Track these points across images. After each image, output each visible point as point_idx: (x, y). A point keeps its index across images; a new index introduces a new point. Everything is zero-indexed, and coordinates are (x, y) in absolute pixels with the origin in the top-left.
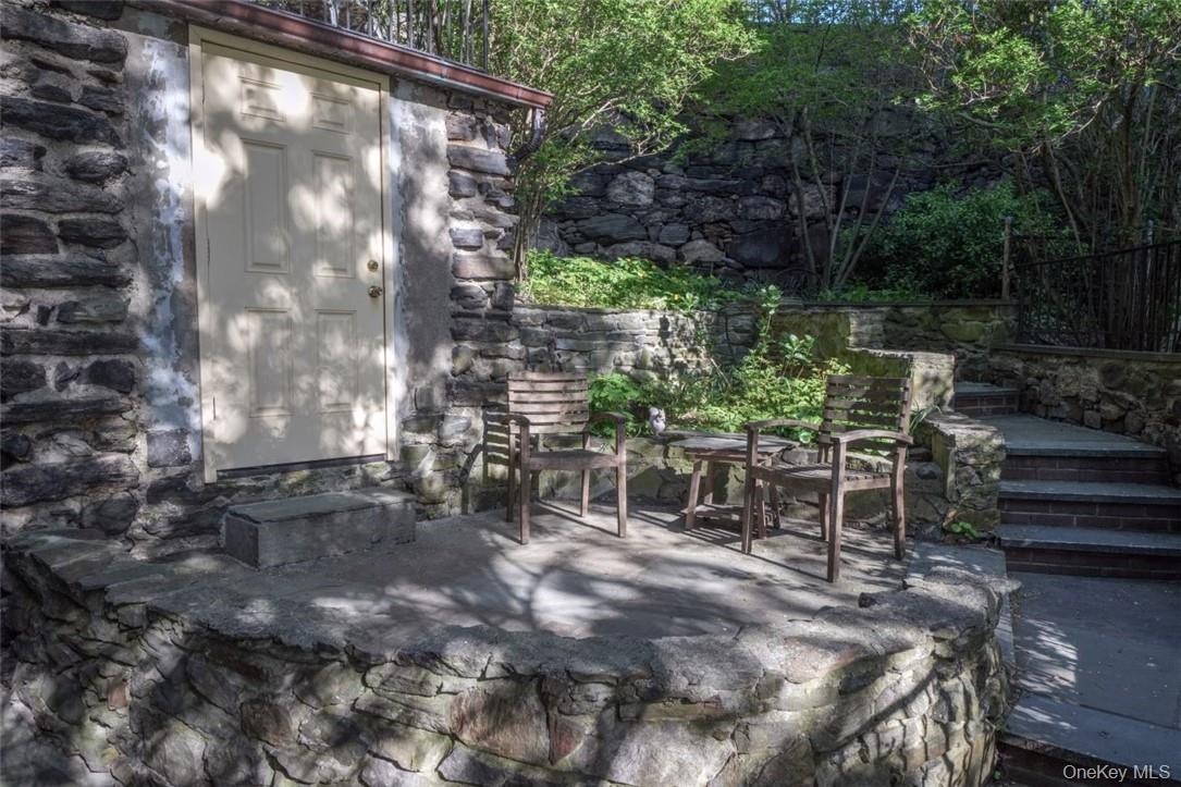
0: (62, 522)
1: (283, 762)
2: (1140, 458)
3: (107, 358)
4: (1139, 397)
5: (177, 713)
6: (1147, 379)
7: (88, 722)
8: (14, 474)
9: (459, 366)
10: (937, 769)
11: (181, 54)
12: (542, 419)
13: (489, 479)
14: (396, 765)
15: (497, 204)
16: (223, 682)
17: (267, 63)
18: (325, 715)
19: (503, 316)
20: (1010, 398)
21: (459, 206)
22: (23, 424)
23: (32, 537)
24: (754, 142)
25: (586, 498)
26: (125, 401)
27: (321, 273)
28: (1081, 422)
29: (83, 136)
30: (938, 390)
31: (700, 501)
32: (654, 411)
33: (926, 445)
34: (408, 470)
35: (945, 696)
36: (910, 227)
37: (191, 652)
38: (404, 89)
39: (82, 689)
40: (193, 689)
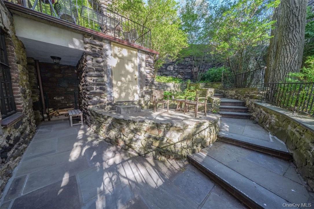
0: (96, 107)
1: (124, 134)
2: (240, 103)
3: (101, 86)
4: (240, 94)
5: (111, 129)
6: (242, 92)
7: (100, 131)
8: (91, 101)
9: (147, 90)
10: (209, 139)
11: (110, 46)
12: (157, 97)
13: (150, 105)
14: (139, 135)
15: (152, 68)
16: (117, 125)
17: (122, 48)
18: (130, 129)
19: (152, 83)
20: (222, 96)
21: (147, 68)
22: (91, 94)
23: (93, 109)
24: (187, 61)
25: (163, 107)
26: (104, 92)
27: (129, 77)
28: (232, 99)
29: (98, 57)
30: (212, 93)
31: (178, 108)
32: (172, 96)
33: (209, 100)
34: (140, 103)
35: (210, 129)
36: (209, 73)
37: (113, 121)
38: (140, 51)
39: (100, 127)
40: (113, 126)
